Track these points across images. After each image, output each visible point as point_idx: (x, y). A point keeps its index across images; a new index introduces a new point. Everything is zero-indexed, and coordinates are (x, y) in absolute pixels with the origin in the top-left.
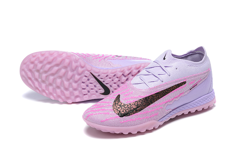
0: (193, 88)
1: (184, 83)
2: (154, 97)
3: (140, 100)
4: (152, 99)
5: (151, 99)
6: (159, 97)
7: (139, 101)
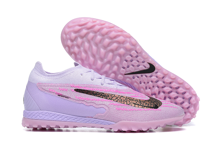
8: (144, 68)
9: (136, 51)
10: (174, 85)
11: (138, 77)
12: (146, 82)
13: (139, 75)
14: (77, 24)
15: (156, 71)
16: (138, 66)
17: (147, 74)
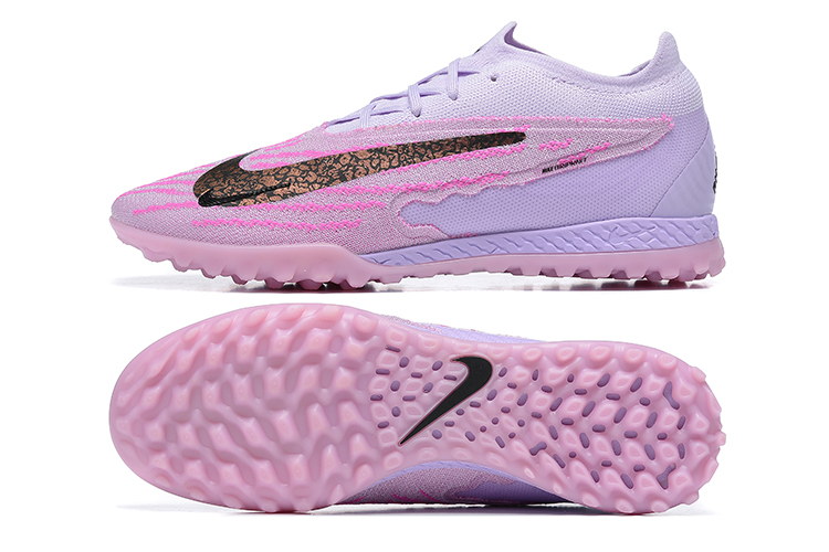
0: (560, 167)
1: (517, 137)
2: (358, 160)
3: (304, 163)
4: (349, 165)
5: (343, 166)
6: (379, 164)
7: (297, 168)
8: (454, 385)
9: (390, 349)
10: (588, 377)
11: (450, 424)
12: (488, 424)
13: (451, 416)
14: (141, 383)
15: (497, 369)
16: (427, 389)
17: (475, 398)
